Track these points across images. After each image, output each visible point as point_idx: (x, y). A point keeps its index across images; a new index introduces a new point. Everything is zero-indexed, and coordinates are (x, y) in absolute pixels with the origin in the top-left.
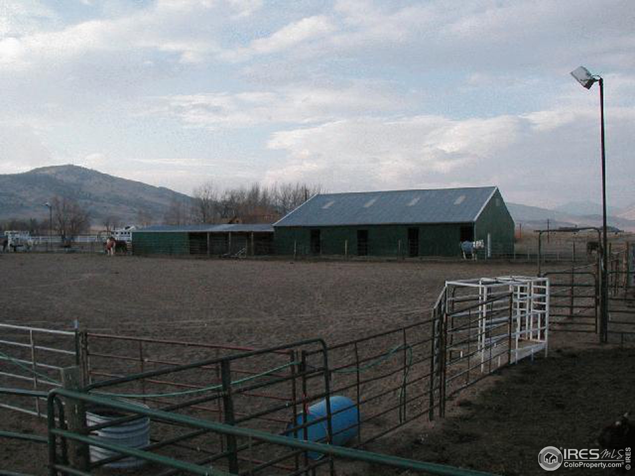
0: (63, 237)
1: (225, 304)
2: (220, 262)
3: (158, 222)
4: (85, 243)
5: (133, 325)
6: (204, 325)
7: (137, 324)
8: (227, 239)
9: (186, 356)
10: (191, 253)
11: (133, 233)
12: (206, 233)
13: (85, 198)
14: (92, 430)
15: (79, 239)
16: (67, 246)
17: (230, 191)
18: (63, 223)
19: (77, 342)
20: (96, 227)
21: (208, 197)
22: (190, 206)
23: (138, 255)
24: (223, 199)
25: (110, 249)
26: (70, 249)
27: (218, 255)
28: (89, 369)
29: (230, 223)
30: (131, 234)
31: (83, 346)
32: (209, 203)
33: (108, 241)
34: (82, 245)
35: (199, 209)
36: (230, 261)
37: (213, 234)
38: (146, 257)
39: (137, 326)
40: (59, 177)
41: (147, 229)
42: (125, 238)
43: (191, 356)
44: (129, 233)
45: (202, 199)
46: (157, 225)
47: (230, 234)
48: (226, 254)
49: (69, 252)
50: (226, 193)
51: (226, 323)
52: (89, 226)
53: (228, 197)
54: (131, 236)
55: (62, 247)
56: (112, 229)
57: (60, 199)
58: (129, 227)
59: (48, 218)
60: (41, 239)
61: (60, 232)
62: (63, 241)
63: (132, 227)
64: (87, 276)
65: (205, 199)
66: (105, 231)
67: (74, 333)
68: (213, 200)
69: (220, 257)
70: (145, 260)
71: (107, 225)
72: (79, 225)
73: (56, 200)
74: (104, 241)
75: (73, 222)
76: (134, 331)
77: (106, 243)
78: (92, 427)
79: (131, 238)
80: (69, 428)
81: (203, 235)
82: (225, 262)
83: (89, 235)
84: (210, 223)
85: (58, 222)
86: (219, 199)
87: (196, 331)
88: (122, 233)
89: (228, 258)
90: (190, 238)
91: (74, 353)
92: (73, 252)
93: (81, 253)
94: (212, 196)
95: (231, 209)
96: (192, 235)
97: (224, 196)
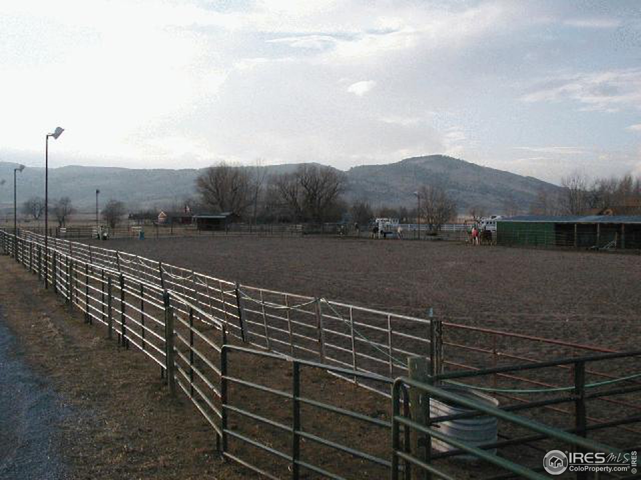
0: (431, 225)
1: (590, 299)
2: (586, 255)
3: (524, 211)
4: (452, 232)
5: (492, 315)
6: (565, 320)
7: (496, 314)
8: (595, 230)
9: (544, 351)
10: (557, 245)
11: (498, 222)
12: (574, 224)
13: (453, 187)
14: (433, 422)
15: (445, 228)
16: (434, 234)
17: (600, 180)
18: (430, 211)
19: (432, 330)
20: (463, 217)
21: (576, 187)
22: (557, 195)
23: (503, 245)
24: (593, 189)
25: (475, 238)
26: (436, 237)
27: (585, 248)
28: (442, 358)
29: (600, 214)
30: (496, 223)
31: (438, 335)
32: (578, 193)
33: (473, 230)
34: (448, 233)
35: (567, 199)
36: (599, 255)
37: (580, 225)
38: (510, 246)
39: (497, 317)
40: (428, 167)
41: (512, 218)
42: (490, 228)
43: (549, 352)
44: (494, 223)
45: (570, 188)
46: (524, 214)
47: (598, 225)
48: (594, 247)
49: (435, 240)
50: (596, 183)
51: (590, 320)
52: (456, 215)
53: (597, 187)
54: (496, 226)
55: (428, 234)
56: (479, 218)
57: (428, 187)
58: (495, 217)
59: (416, 206)
60: (409, 227)
61: (427, 220)
62: (431, 229)
63: (498, 217)
64: (451, 264)
65: (574, 189)
66: (471, 220)
67: (428, 322)
68: (582, 190)
69: (587, 249)
70: (509, 250)
71: (473, 214)
72: (446, 213)
73: (424, 188)
74: (469, 231)
75: (441, 209)
76: (493, 322)
77: (471, 233)
78: (434, 418)
79: (496, 228)
80: (412, 417)
81: (570, 226)
82: (593, 255)
83: (456, 224)
84: (578, 213)
85: (425, 211)
86: (588, 188)
87: (557, 326)
88: (488, 223)
89: (597, 250)
90: (556, 229)
91: (429, 341)
92: (439, 240)
93: (446, 241)
94: (580, 186)
95: (601, 199)
96: (558, 226)
97: (594, 186)
